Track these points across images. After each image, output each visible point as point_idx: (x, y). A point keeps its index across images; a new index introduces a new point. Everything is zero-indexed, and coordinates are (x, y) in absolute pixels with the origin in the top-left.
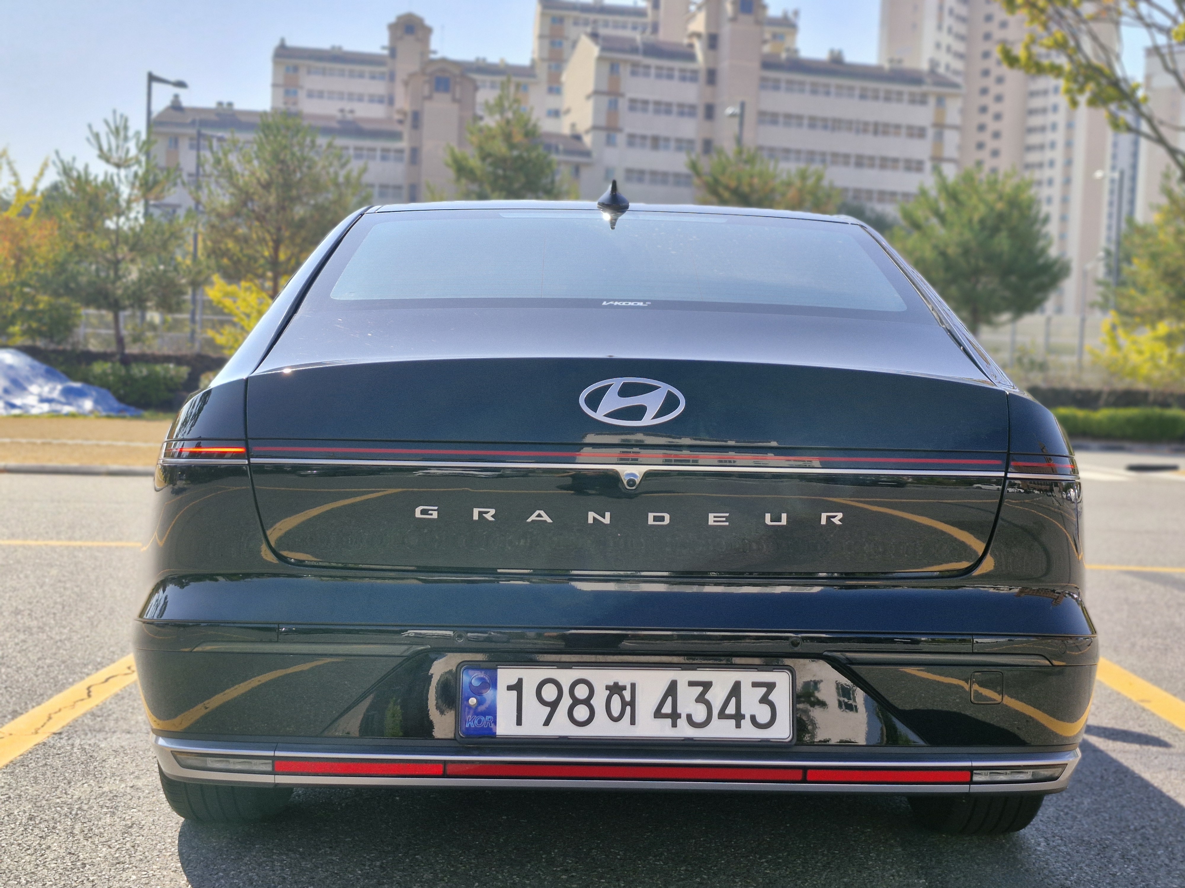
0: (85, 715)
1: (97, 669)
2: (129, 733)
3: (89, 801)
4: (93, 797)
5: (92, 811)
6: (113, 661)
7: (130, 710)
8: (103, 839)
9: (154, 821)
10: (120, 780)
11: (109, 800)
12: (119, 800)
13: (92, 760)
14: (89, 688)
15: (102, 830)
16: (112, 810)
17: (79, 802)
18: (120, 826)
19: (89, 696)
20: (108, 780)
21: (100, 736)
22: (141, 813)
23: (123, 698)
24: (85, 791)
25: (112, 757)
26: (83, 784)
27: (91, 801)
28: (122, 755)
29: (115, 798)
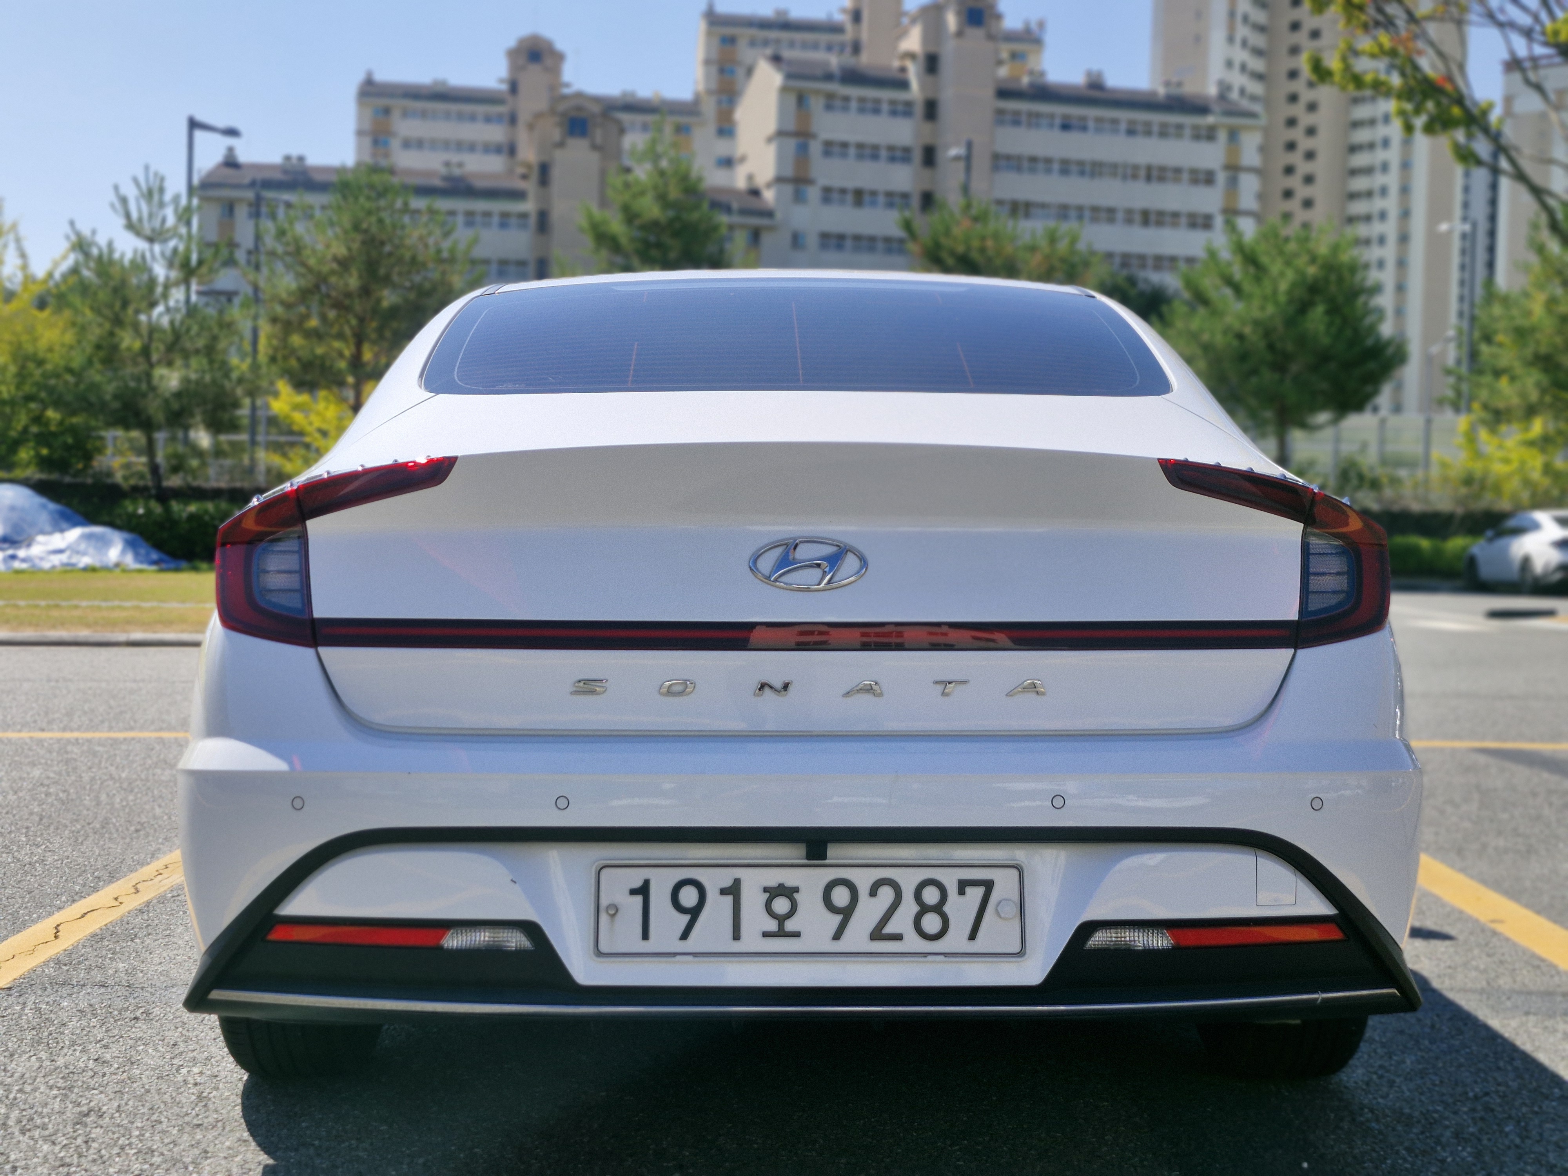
0: (46, 963)
1: (74, 901)
2: (103, 986)
3: (35, 1080)
4: (41, 1075)
5: (37, 1094)
6: (96, 889)
7: (110, 956)
8: (47, 1133)
9: (119, 1106)
10: (81, 1052)
11: (63, 1078)
12: (76, 1078)
13: (48, 1024)
14: (56, 928)
15: (46, 1120)
16: (64, 1092)
17: (21, 1082)
18: (71, 1112)
19: (56, 937)
20: (65, 1050)
21: (64, 991)
22: (103, 1096)
23: (102, 939)
24: (31, 1066)
25: (75, 1019)
26: (31, 1057)
27: (38, 1080)
28: (89, 1016)
29: (71, 1075)
